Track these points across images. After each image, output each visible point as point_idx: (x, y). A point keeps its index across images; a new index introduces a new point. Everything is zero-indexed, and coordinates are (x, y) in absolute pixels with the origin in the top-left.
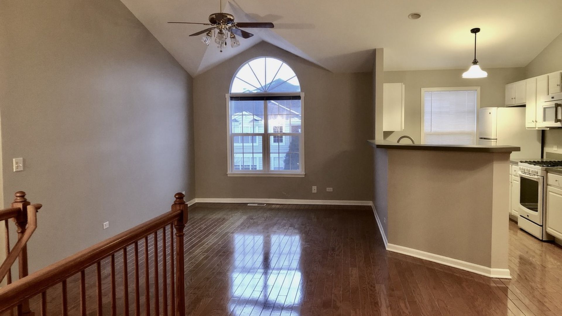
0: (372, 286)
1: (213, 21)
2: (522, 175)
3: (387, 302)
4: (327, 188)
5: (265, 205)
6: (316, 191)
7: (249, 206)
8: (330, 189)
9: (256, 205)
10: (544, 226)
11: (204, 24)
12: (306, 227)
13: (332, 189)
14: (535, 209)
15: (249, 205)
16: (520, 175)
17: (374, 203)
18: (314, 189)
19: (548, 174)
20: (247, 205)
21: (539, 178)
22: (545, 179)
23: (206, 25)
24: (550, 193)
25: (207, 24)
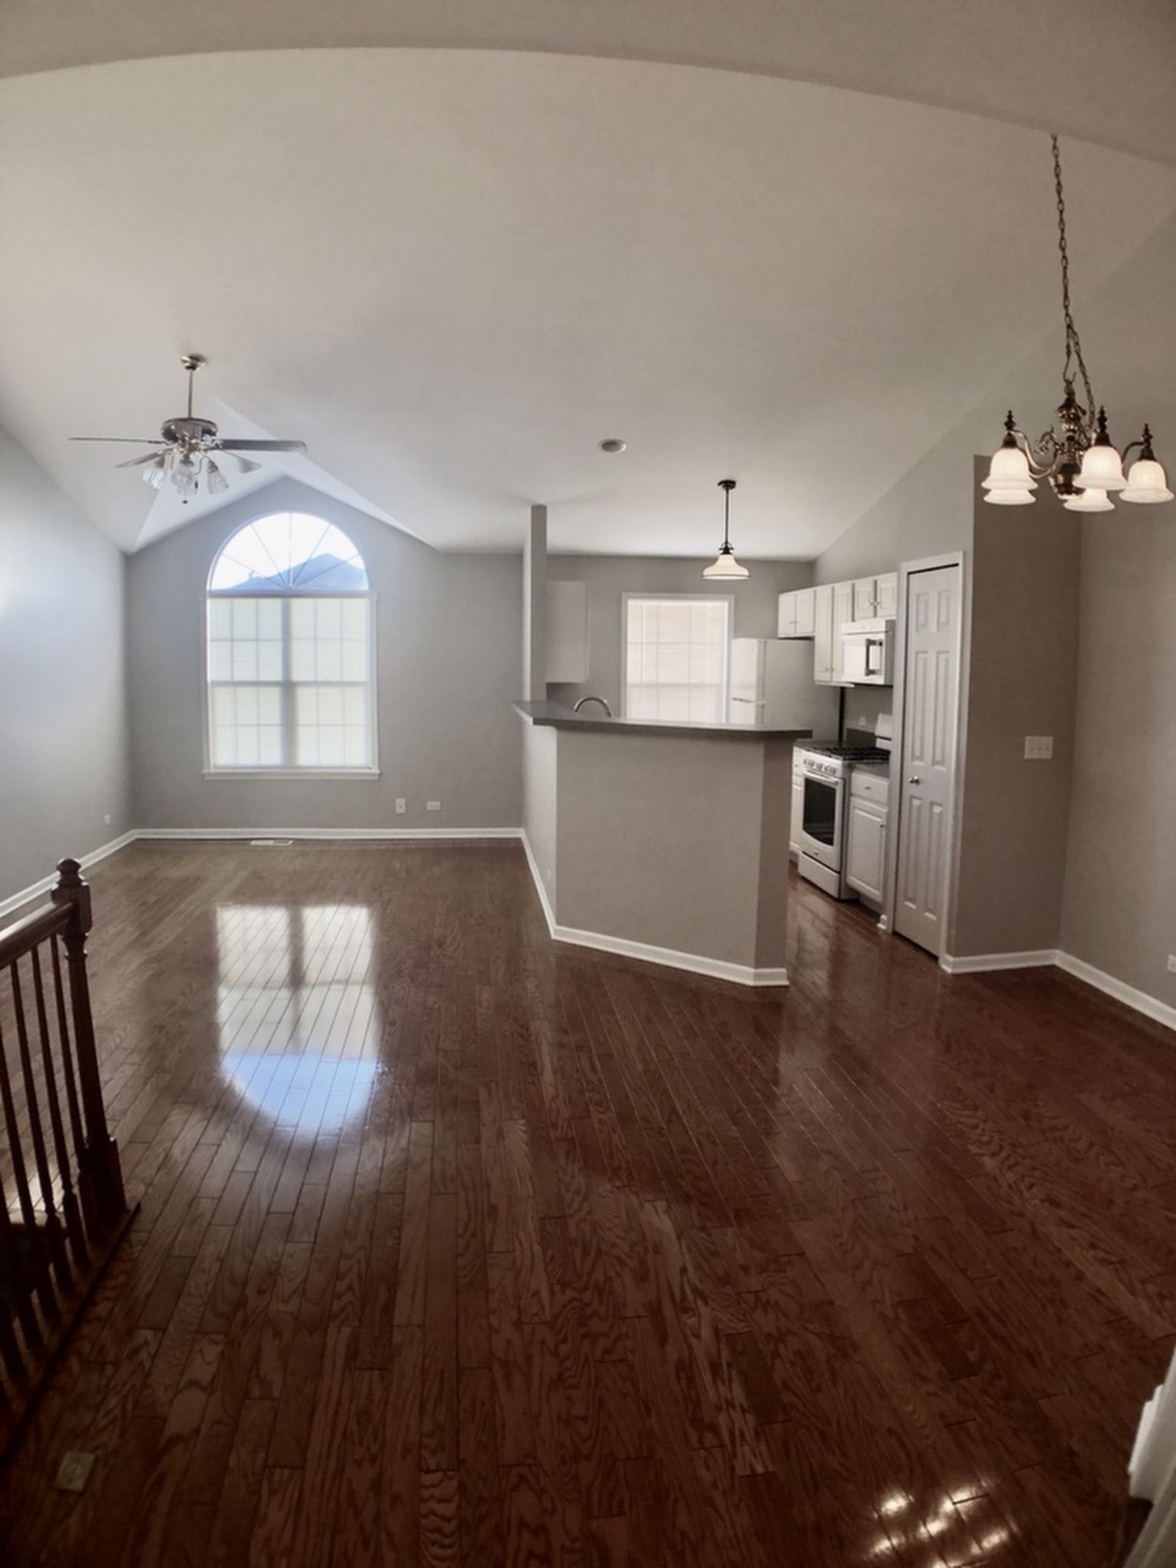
0: (522, 1026)
1: (170, 435)
2: (807, 776)
3: (555, 1059)
4: (429, 803)
5: (291, 842)
6: (403, 811)
7: (253, 846)
8: (433, 805)
9: (271, 843)
10: (843, 874)
11: (150, 442)
12: (380, 895)
13: (438, 803)
14: (830, 842)
15: (253, 843)
16: (804, 775)
17: (527, 833)
18: (400, 805)
19: (854, 775)
20: (249, 844)
21: (837, 783)
22: (846, 782)
23: (153, 445)
24: (857, 811)
25: (157, 442)
